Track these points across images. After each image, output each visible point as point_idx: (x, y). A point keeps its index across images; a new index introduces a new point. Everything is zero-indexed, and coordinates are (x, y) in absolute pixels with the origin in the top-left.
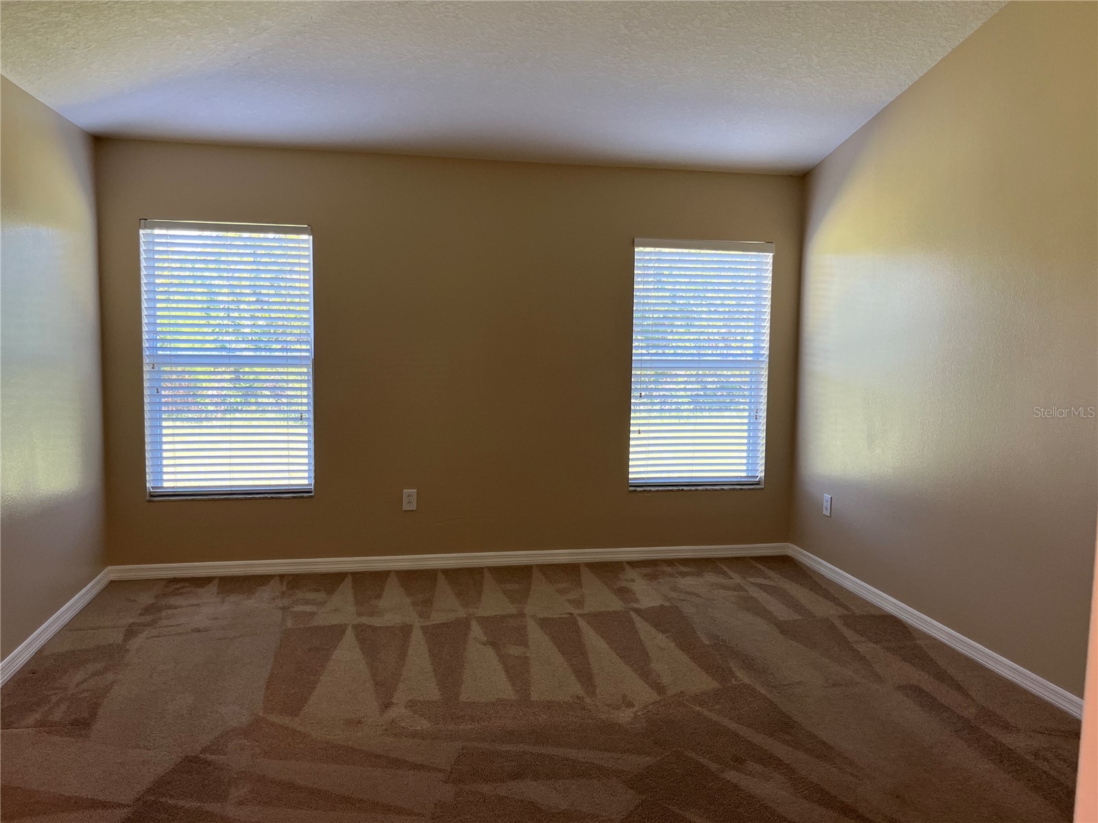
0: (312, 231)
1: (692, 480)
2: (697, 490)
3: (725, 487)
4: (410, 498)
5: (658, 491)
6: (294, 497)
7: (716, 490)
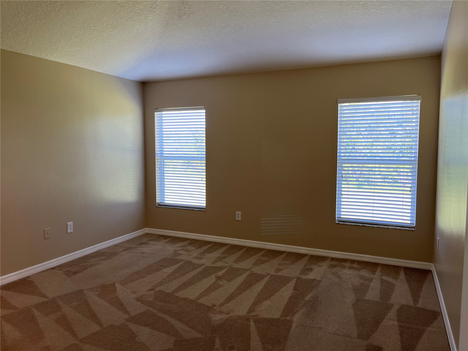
0: (205, 109)
1: (373, 222)
2: (373, 227)
3: (390, 227)
4: (239, 215)
5: (351, 225)
6: (199, 210)
7: (385, 228)
